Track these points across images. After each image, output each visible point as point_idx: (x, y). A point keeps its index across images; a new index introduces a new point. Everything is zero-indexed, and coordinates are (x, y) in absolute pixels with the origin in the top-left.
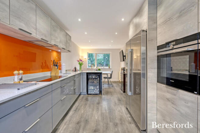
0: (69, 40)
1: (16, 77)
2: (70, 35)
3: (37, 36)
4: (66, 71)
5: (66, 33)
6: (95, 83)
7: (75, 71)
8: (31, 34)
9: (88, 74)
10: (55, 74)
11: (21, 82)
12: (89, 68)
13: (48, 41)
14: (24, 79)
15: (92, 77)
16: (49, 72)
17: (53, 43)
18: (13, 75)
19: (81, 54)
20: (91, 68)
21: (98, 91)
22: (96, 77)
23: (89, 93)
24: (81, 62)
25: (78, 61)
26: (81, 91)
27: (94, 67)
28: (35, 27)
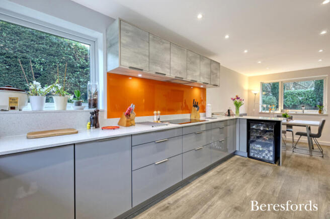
0: (216, 69)
1: (155, 116)
2: (217, 61)
3: (171, 75)
4: (212, 114)
5: (211, 60)
6: (264, 139)
7: (229, 115)
8: (165, 75)
9: (250, 122)
10: (195, 117)
11: (159, 122)
12: (263, 111)
13: (182, 78)
14: (161, 120)
15: (258, 128)
16: (189, 115)
17: (189, 79)
18: (153, 115)
19: (246, 86)
20: (268, 112)
21: (271, 156)
22: (267, 129)
23: (252, 155)
24: (238, 101)
25: (232, 99)
26: (237, 149)
27: (276, 110)
28: (169, 66)
